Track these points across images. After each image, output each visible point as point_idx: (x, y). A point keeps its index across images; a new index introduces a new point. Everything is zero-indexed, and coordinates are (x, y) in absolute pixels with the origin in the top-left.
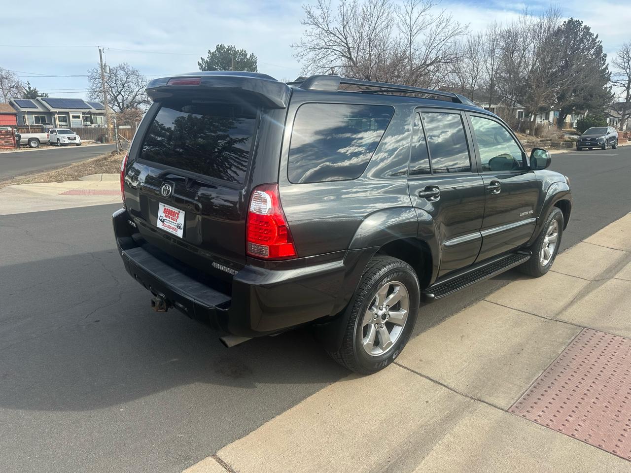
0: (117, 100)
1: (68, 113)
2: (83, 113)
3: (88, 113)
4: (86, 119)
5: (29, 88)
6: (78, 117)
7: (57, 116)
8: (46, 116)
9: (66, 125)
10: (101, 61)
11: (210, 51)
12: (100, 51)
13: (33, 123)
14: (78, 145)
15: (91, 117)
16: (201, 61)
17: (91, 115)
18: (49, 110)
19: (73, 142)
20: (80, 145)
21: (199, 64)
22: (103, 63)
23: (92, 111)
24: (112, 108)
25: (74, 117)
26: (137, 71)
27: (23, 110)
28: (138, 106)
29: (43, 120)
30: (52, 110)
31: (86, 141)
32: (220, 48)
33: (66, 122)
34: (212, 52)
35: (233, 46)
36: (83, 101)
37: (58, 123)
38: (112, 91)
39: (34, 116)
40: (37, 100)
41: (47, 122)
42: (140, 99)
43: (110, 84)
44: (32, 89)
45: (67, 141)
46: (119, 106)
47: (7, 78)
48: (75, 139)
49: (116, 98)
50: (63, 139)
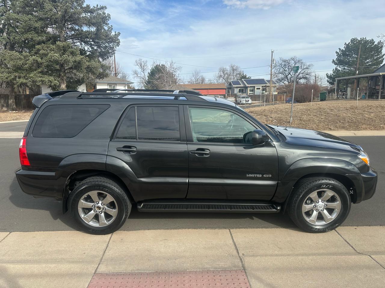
0: (287, 78)
1: (254, 87)
2: (262, 87)
3: (265, 86)
4: (263, 90)
5: (243, 74)
6: (259, 89)
7: (249, 88)
8: (244, 89)
9: (253, 93)
10: (272, 58)
11: (346, 43)
12: (272, 52)
13: (238, 92)
14: (250, 104)
15: (266, 88)
16: (338, 51)
17: (266, 87)
18: (246, 86)
19: (247, 102)
20: (251, 104)
21: (337, 52)
22: (273, 58)
23: (267, 85)
24: (283, 82)
25: (257, 89)
26: (301, 60)
27: (234, 86)
28: (299, 81)
29: (243, 91)
30: (247, 85)
31: (257, 102)
32: (353, 40)
33: (253, 91)
34: (347, 44)
35: (364, 38)
36: (264, 80)
37: (249, 92)
38: (285, 73)
39: (238, 89)
40: (242, 80)
41: (244, 92)
42: (301, 77)
43: (284, 69)
44: (244, 74)
45: (244, 102)
46: (288, 81)
47: (235, 70)
48: (249, 101)
49: (287, 76)
50: (243, 101)
